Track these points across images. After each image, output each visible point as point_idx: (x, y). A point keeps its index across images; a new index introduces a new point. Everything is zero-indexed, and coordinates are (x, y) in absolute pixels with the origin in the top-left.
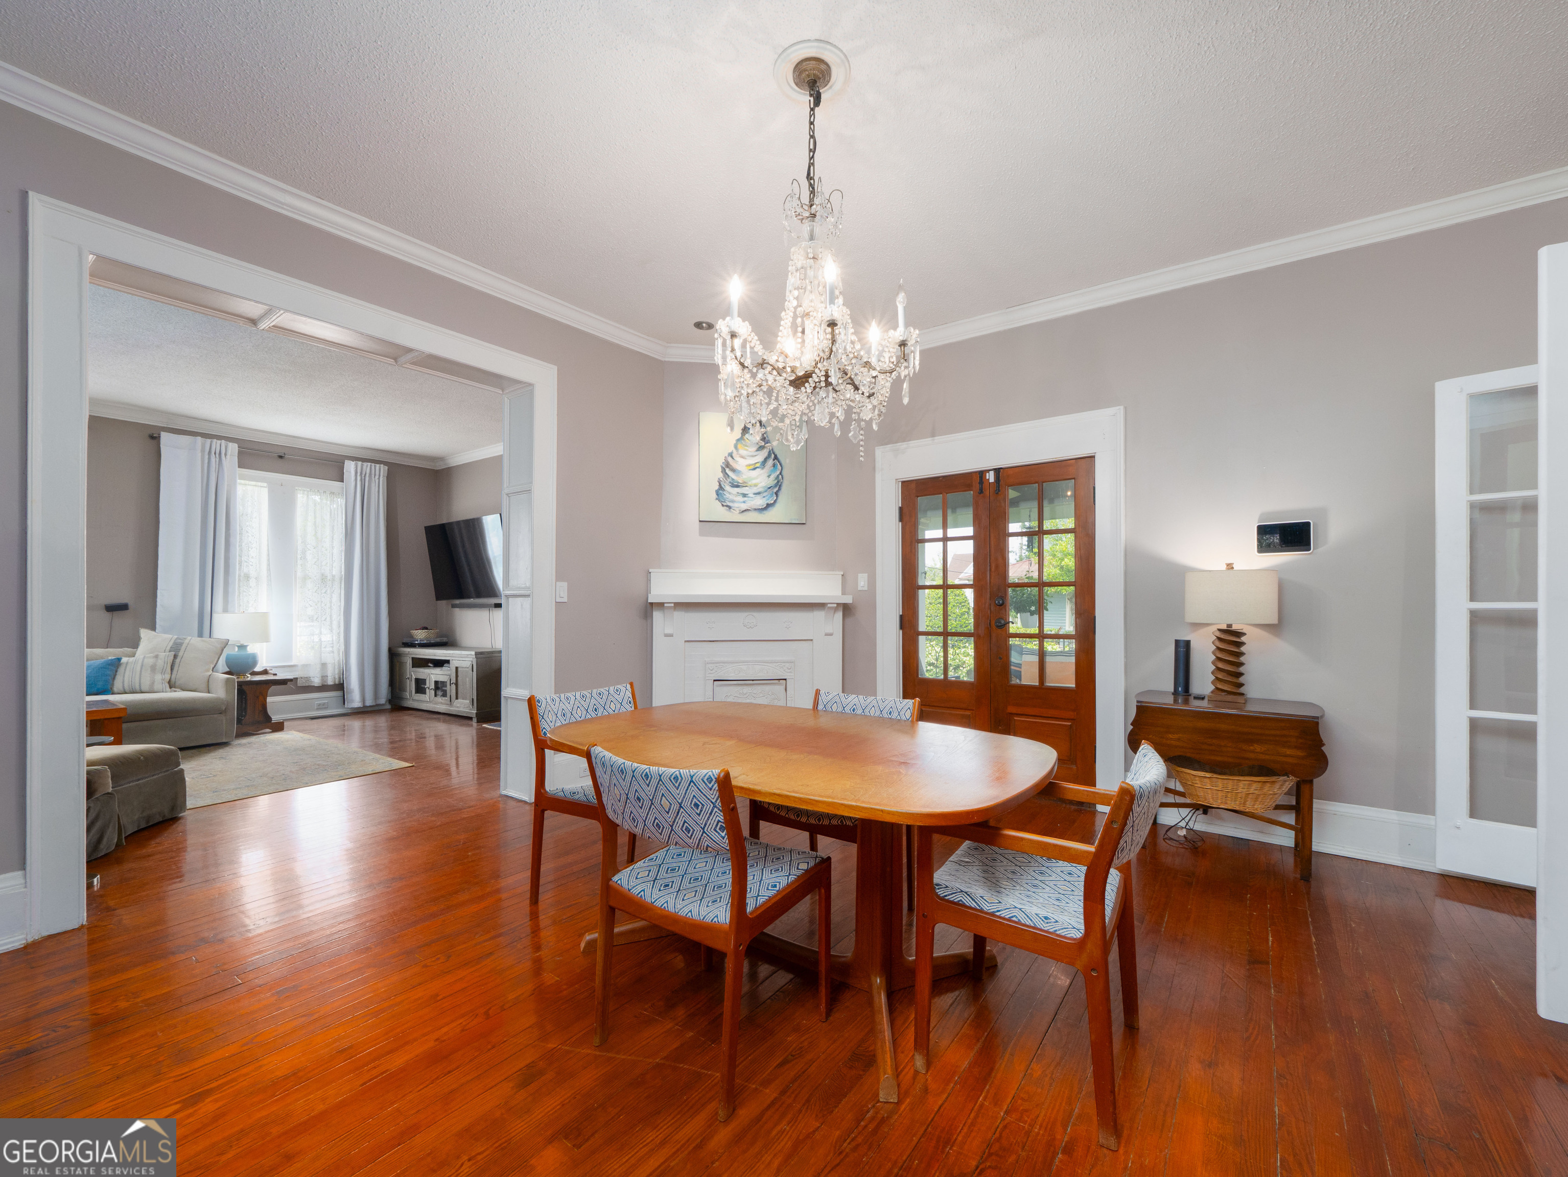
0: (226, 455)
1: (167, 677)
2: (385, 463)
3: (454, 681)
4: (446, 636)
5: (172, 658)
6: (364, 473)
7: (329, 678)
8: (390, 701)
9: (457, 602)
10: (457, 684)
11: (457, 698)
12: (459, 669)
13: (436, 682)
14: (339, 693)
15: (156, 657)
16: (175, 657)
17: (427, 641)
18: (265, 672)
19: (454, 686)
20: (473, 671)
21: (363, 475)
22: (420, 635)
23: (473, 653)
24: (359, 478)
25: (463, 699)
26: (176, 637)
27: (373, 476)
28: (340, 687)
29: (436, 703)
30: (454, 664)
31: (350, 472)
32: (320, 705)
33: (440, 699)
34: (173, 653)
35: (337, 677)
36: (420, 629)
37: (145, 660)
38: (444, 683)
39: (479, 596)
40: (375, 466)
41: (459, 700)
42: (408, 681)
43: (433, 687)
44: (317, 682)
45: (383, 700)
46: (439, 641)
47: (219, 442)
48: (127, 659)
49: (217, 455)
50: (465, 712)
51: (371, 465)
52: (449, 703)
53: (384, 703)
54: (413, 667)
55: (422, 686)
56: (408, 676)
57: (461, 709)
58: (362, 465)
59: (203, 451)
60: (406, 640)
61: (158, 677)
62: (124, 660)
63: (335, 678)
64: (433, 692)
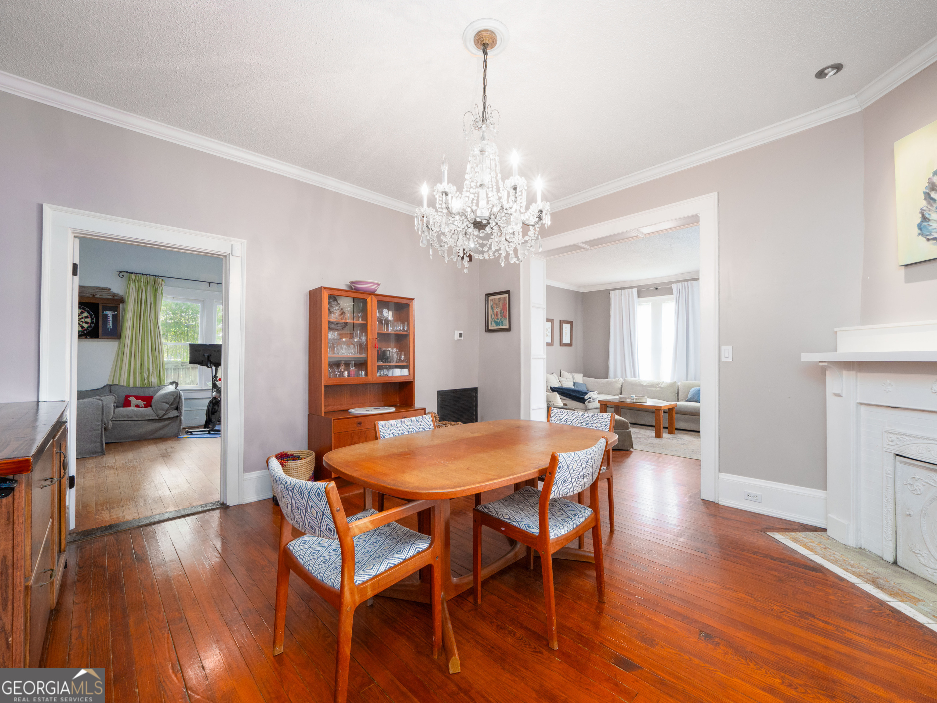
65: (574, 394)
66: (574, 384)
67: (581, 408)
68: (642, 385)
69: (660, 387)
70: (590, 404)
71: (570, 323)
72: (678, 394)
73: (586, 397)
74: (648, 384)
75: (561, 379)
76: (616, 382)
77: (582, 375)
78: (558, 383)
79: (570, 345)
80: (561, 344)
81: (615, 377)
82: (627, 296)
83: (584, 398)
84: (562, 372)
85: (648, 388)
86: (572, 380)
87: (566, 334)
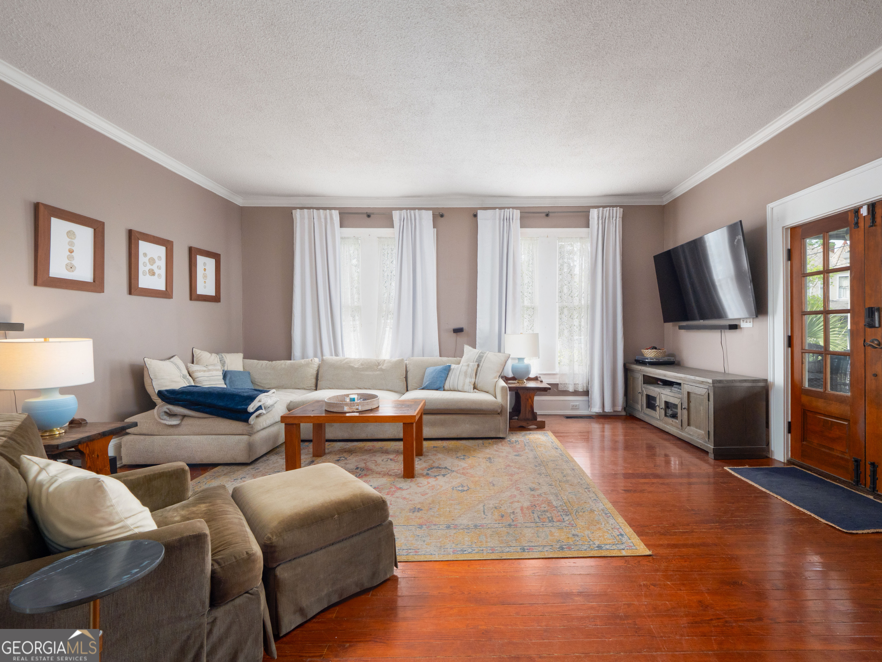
0: (513, 219)
1: (473, 380)
2: (621, 207)
3: (685, 405)
4: (673, 355)
5: (477, 366)
6: (604, 217)
7: (580, 385)
8: (625, 409)
9: (684, 323)
10: (688, 409)
11: (689, 425)
12: (692, 395)
13: (666, 403)
14: (585, 398)
15: (468, 365)
16: (478, 365)
17: (656, 359)
18: (536, 379)
19: (685, 412)
20: (709, 400)
21: (604, 219)
22: (650, 354)
23: (710, 381)
24: (600, 222)
25: (696, 428)
26: (480, 351)
27: (611, 218)
28: (586, 393)
29: (666, 423)
30: (686, 388)
31: (594, 218)
32: (573, 406)
33: (670, 420)
34: (477, 363)
35: (585, 385)
36: (649, 348)
37: (462, 367)
38: (675, 406)
39: (703, 317)
40: (613, 210)
41: (692, 428)
42: (640, 395)
43: (664, 407)
44: (571, 389)
45: (619, 408)
46: (667, 360)
47: (508, 210)
48: (454, 365)
49: (508, 220)
50: (698, 442)
51: (610, 210)
52: (680, 427)
53: (620, 410)
54: (644, 384)
55: (652, 402)
56: (640, 391)
57: (695, 438)
58: (603, 210)
59: (500, 219)
60: (638, 358)
61: (468, 380)
62: (453, 366)
63: (583, 386)
64: (663, 412)
65: (221, 404)
66: (225, 375)
67: (240, 432)
68: (352, 368)
69: (382, 370)
70: (261, 419)
71: (216, 256)
72: (406, 378)
73: (251, 408)
74: (362, 365)
75: (194, 368)
76: (307, 365)
77: (241, 355)
78: (184, 377)
79: (216, 299)
80: (194, 296)
81: (303, 357)
82: (323, 220)
83: (245, 411)
84: (197, 352)
85: (362, 373)
86: (219, 367)
87: (205, 276)
